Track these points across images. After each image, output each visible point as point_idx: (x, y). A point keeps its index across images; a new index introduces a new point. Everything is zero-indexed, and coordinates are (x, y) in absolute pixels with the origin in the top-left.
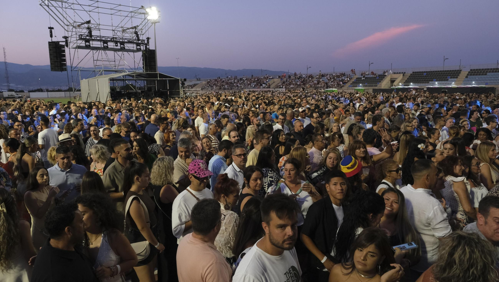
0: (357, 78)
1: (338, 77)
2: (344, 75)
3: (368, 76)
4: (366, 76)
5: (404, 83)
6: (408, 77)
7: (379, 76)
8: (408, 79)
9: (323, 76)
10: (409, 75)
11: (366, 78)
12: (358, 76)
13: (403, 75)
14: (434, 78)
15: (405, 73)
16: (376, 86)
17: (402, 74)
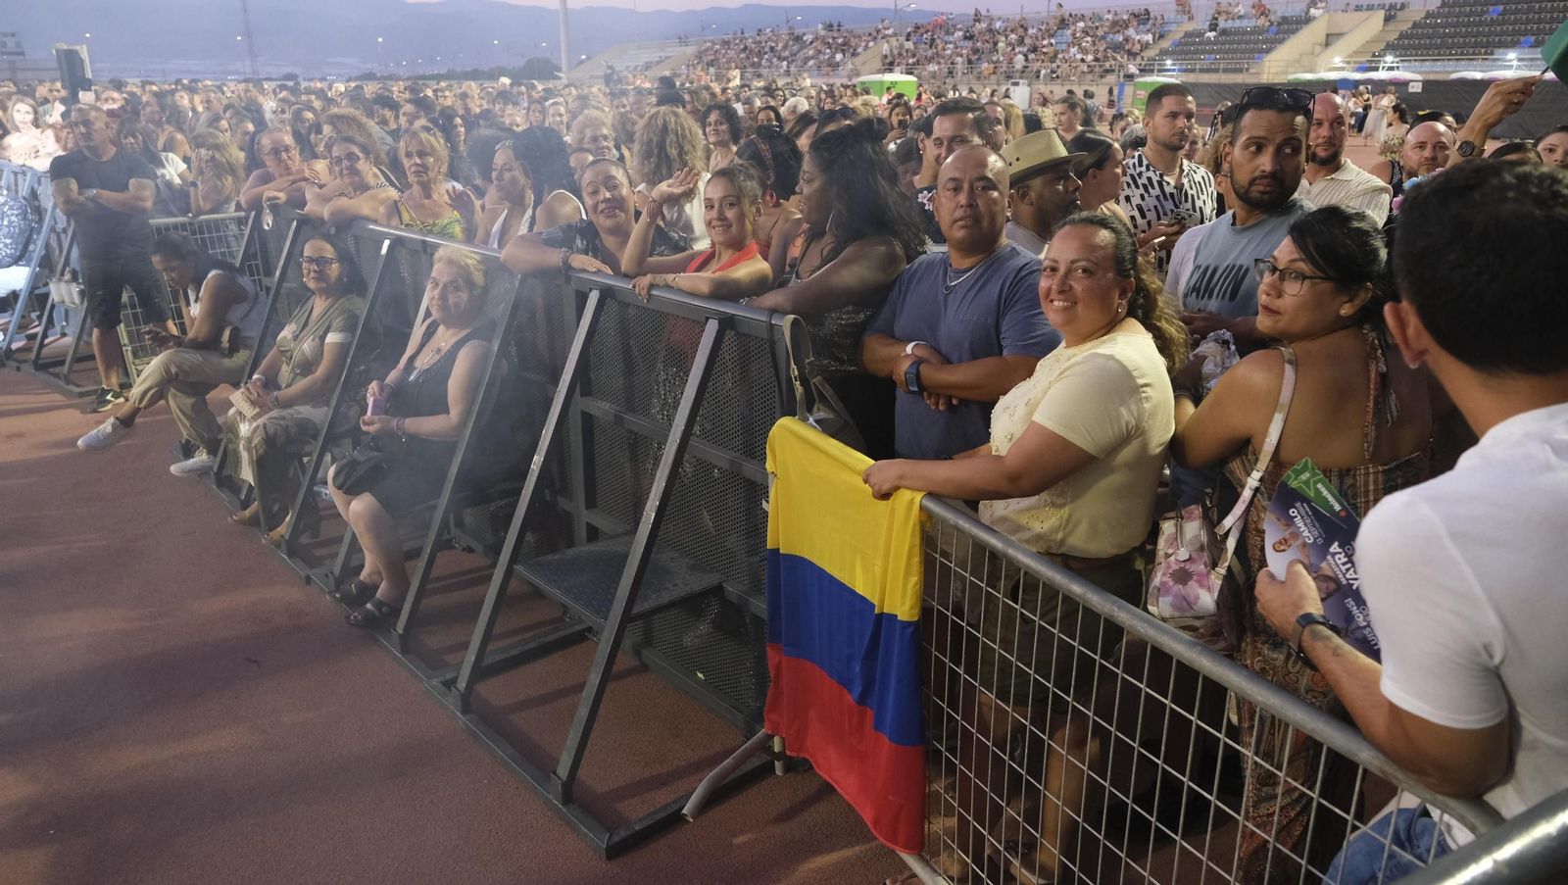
0: (1187, 35)
1: (1118, 25)
2: (1142, 17)
3: (1237, 23)
4: (1229, 24)
5: (1374, 56)
6: (1405, 27)
7: (1285, 20)
8: (1402, 36)
9: (1063, 23)
10: (1418, 16)
11: (1224, 32)
12: (1200, 23)
13: (1387, 19)
14: (1525, 33)
15: (1403, 7)
16: (1240, 71)
17: (1381, 14)
